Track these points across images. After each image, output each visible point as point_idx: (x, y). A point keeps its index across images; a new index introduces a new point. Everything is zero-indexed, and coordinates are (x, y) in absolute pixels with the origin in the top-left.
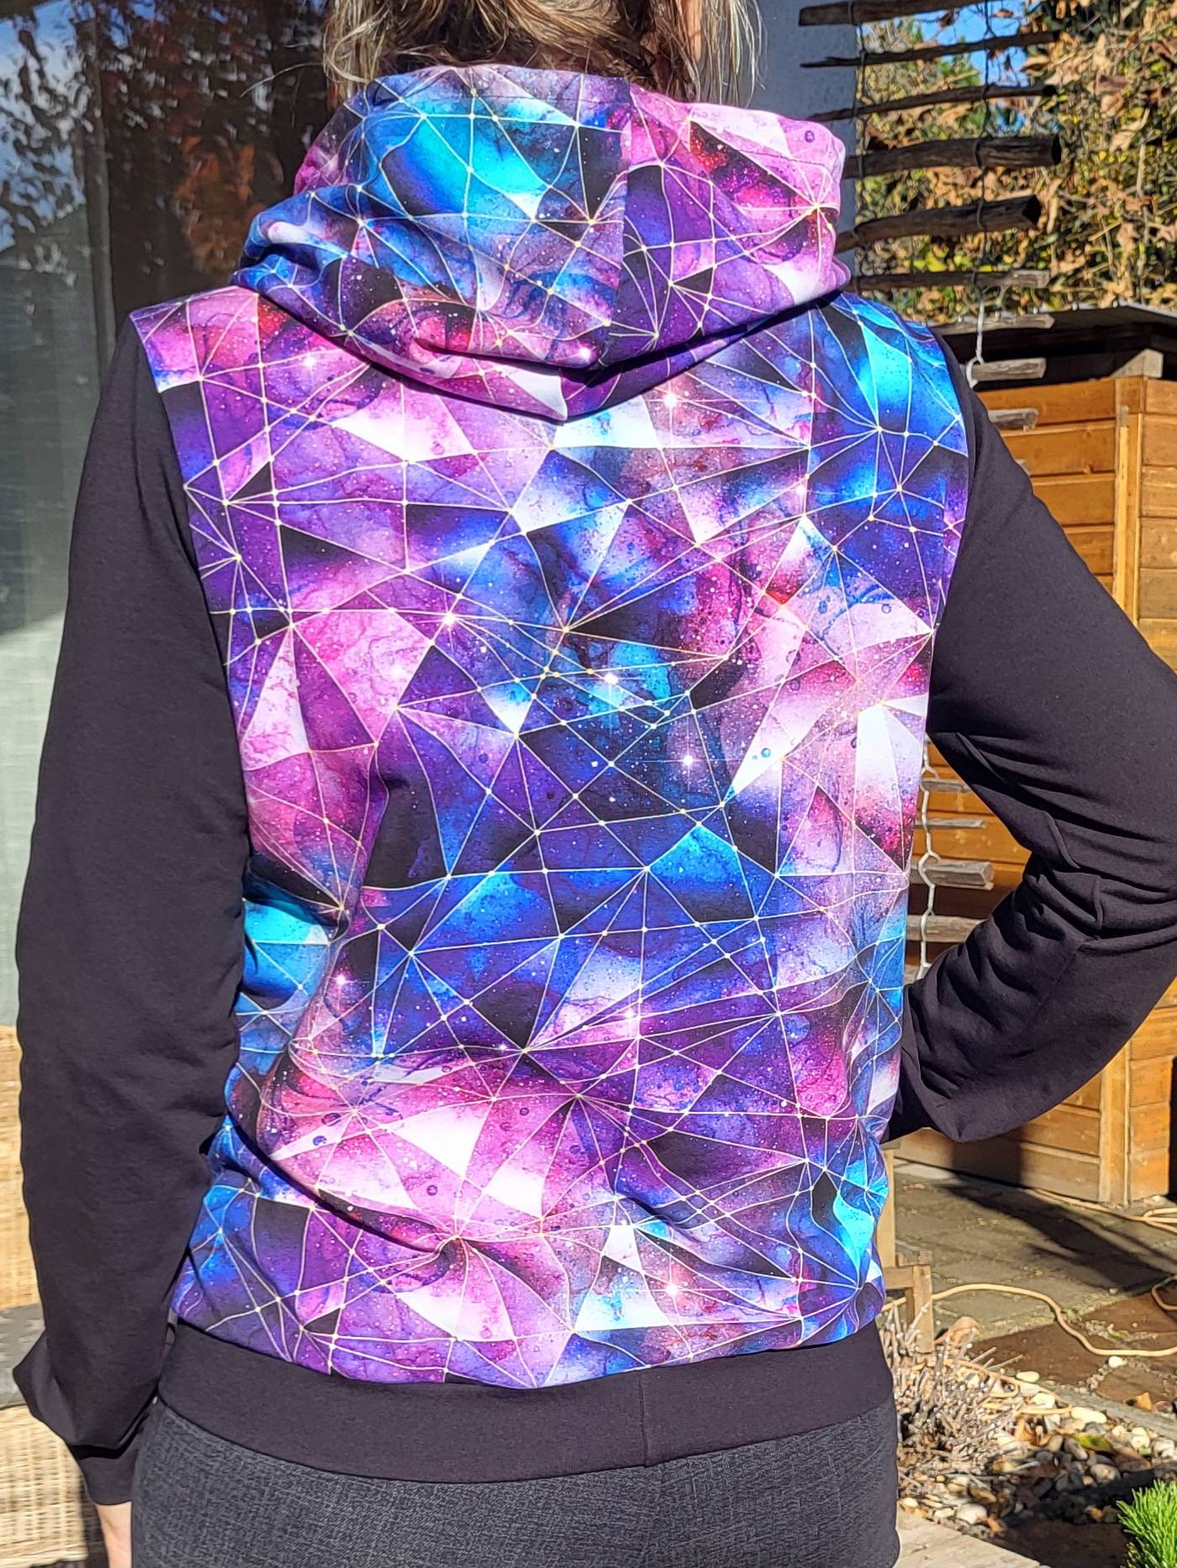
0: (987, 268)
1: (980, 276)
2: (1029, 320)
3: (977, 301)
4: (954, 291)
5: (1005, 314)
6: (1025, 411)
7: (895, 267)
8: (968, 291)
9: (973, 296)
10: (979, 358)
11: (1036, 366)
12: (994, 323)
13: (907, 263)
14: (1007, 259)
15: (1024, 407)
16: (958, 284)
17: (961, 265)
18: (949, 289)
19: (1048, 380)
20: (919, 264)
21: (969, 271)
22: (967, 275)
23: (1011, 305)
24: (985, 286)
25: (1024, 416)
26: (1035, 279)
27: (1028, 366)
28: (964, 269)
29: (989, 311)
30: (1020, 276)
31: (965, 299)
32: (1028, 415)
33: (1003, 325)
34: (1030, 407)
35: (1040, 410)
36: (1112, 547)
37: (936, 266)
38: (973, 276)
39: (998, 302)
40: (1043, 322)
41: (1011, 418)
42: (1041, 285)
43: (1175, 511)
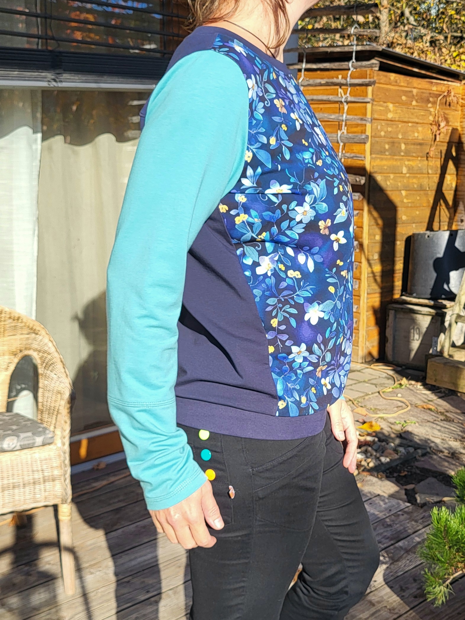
10: (354, 60)
12: (359, 48)
36: (365, 130)
43: (383, 117)
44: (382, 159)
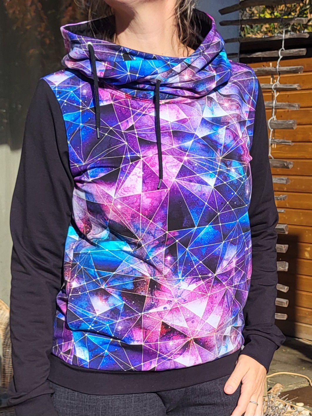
0: (286, 17)
1: (283, 20)
2: (300, 35)
3: (282, 28)
4: (274, 25)
5: (292, 33)
6: (299, 67)
7: (254, 16)
8: (279, 25)
9: (281, 27)
10: (283, 48)
11: (303, 51)
12: (288, 36)
13: (258, 15)
14: (293, 14)
15: (299, 65)
16: (276, 22)
17: (277, 16)
18: (272, 24)
19: (307, 56)
20: (262, 15)
21: (280, 18)
22: (279, 19)
23: (294, 30)
24: (285, 23)
25: (299, 69)
26: (302, 21)
27: (300, 51)
28: (278, 17)
29: (287, 32)
30: (297, 20)
31: (278, 28)
32: (300, 68)
33: (292, 37)
34: (300, 65)
35: (304, 67)
37: (268, 16)
38: (281, 20)
39: (289, 29)
40: (306, 36)
41: (294, 69)
42: (305, 23)
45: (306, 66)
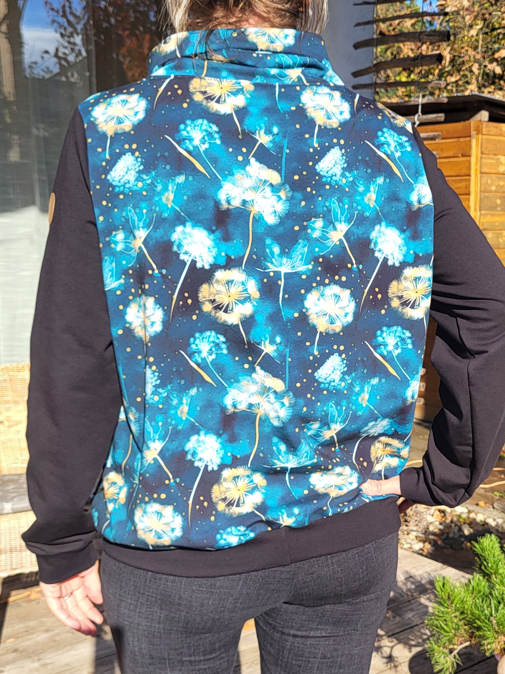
0: (423, 80)
1: (421, 83)
2: (438, 99)
3: (419, 92)
5: (430, 97)
7: (389, 80)
8: (416, 89)
10: (420, 113)
11: (441, 116)
12: (425, 100)
13: (393, 78)
14: (431, 77)
15: (436, 131)
16: (412, 86)
18: (409, 88)
19: (446, 121)
20: (398, 78)
22: (416, 83)
23: (432, 94)
24: (421, 86)
25: (437, 135)
26: (440, 84)
27: (438, 117)
28: (414, 81)
29: (424, 96)
30: (436, 83)
33: (429, 101)
34: (439, 132)
36: (469, 185)
37: (404, 79)
39: (427, 93)
40: (444, 100)
41: (432, 136)
42: (444, 86)
43: (493, 171)
44: (493, 215)
45: (444, 133)
